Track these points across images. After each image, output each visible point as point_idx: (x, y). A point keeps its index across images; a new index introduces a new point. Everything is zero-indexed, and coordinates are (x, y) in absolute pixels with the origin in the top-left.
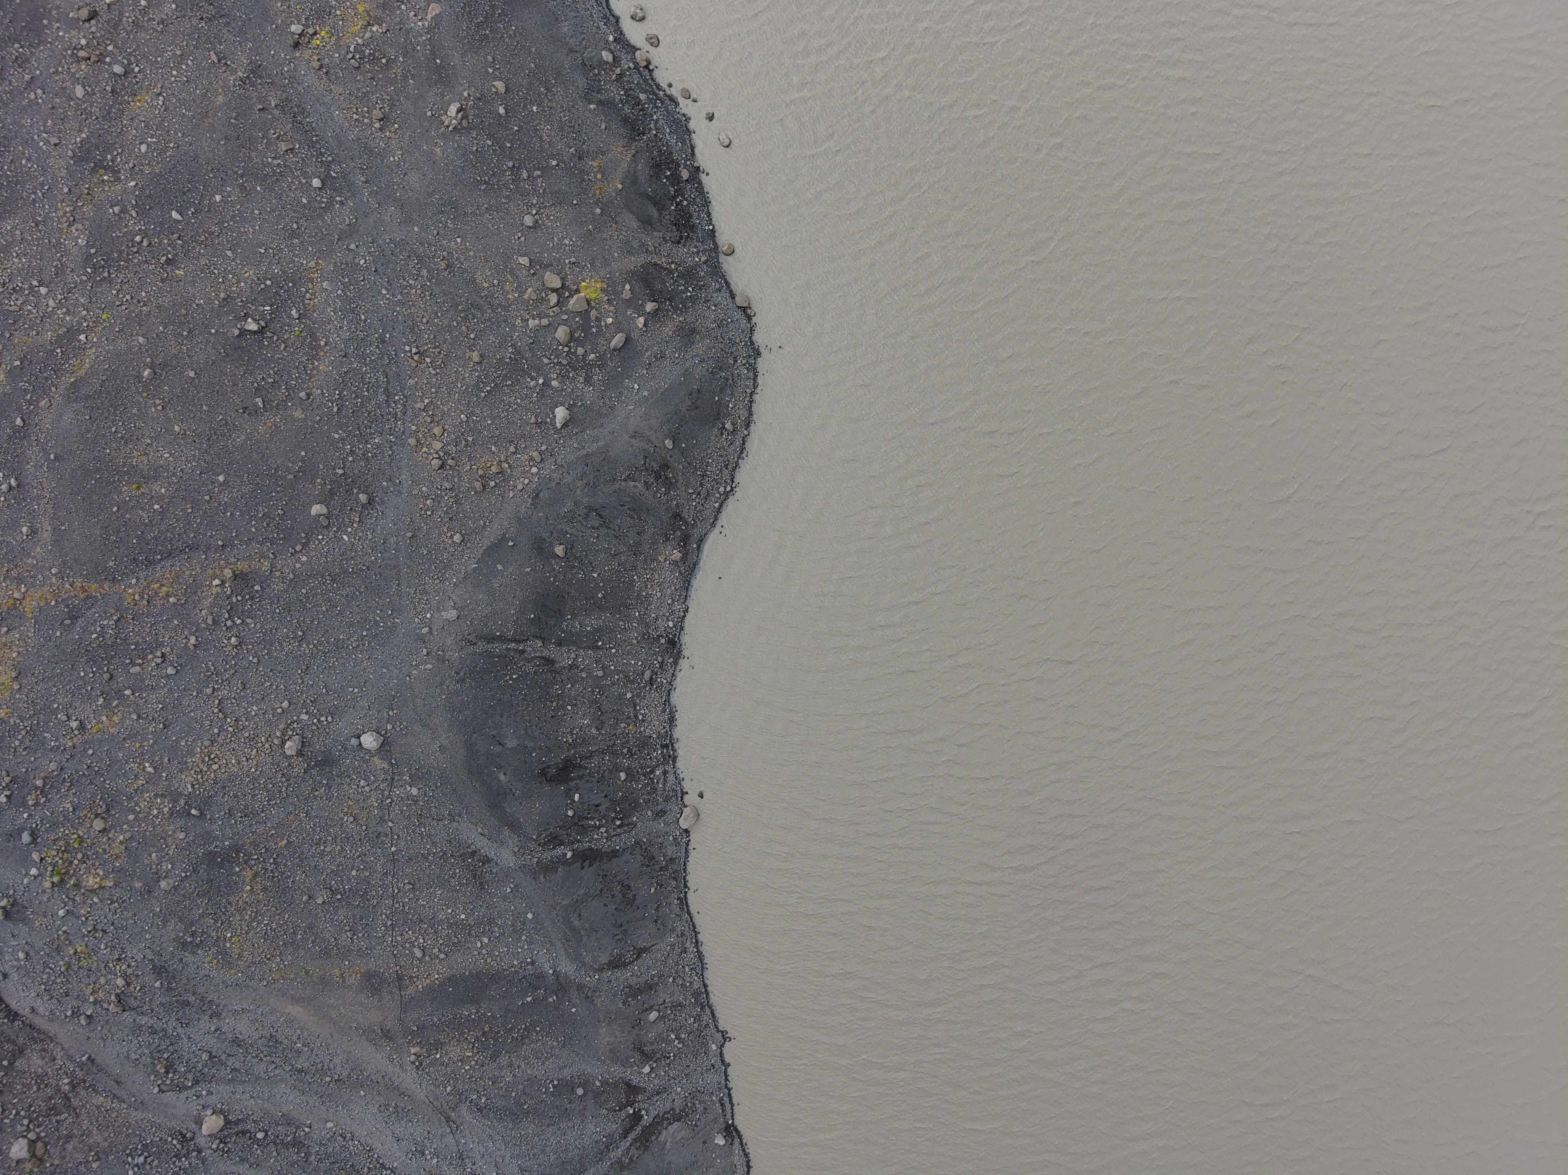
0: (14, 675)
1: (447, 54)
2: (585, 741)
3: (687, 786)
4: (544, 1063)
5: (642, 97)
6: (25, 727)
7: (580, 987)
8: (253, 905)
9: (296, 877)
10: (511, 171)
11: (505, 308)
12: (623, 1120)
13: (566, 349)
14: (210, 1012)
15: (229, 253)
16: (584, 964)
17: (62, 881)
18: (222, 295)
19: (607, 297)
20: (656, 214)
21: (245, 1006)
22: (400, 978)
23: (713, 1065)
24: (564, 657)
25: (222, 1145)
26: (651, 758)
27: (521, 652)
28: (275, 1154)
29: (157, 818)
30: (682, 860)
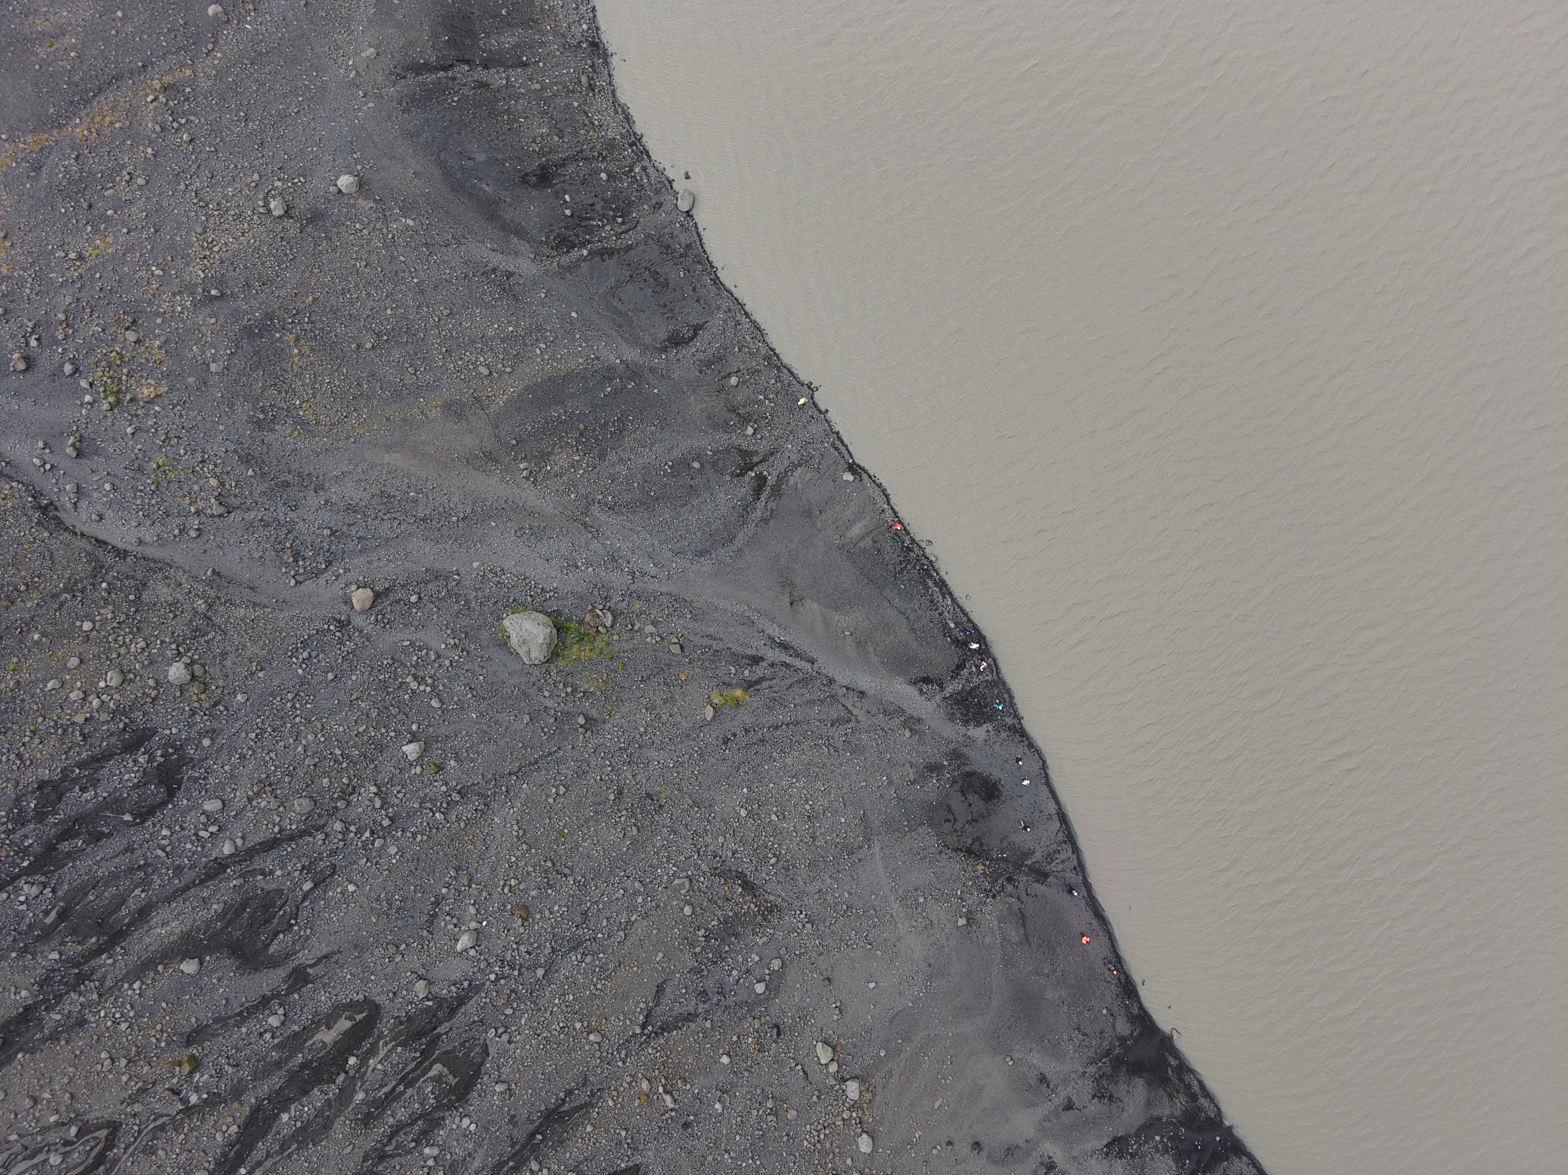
2: (550, 149)
4: (651, 449)
6: (30, 276)
7: (652, 370)
8: (309, 368)
9: (335, 331)
12: (751, 484)
14: (312, 487)
16: (647, 348)
17: (118, 402)
21: (345, 469)
22: (478, 400)
23: (811, 417)
25: (381, 617)
26: (624, 158)
27: (454, 79)
28: (435, 609)
29: (183, 313)
30: (698, 243)
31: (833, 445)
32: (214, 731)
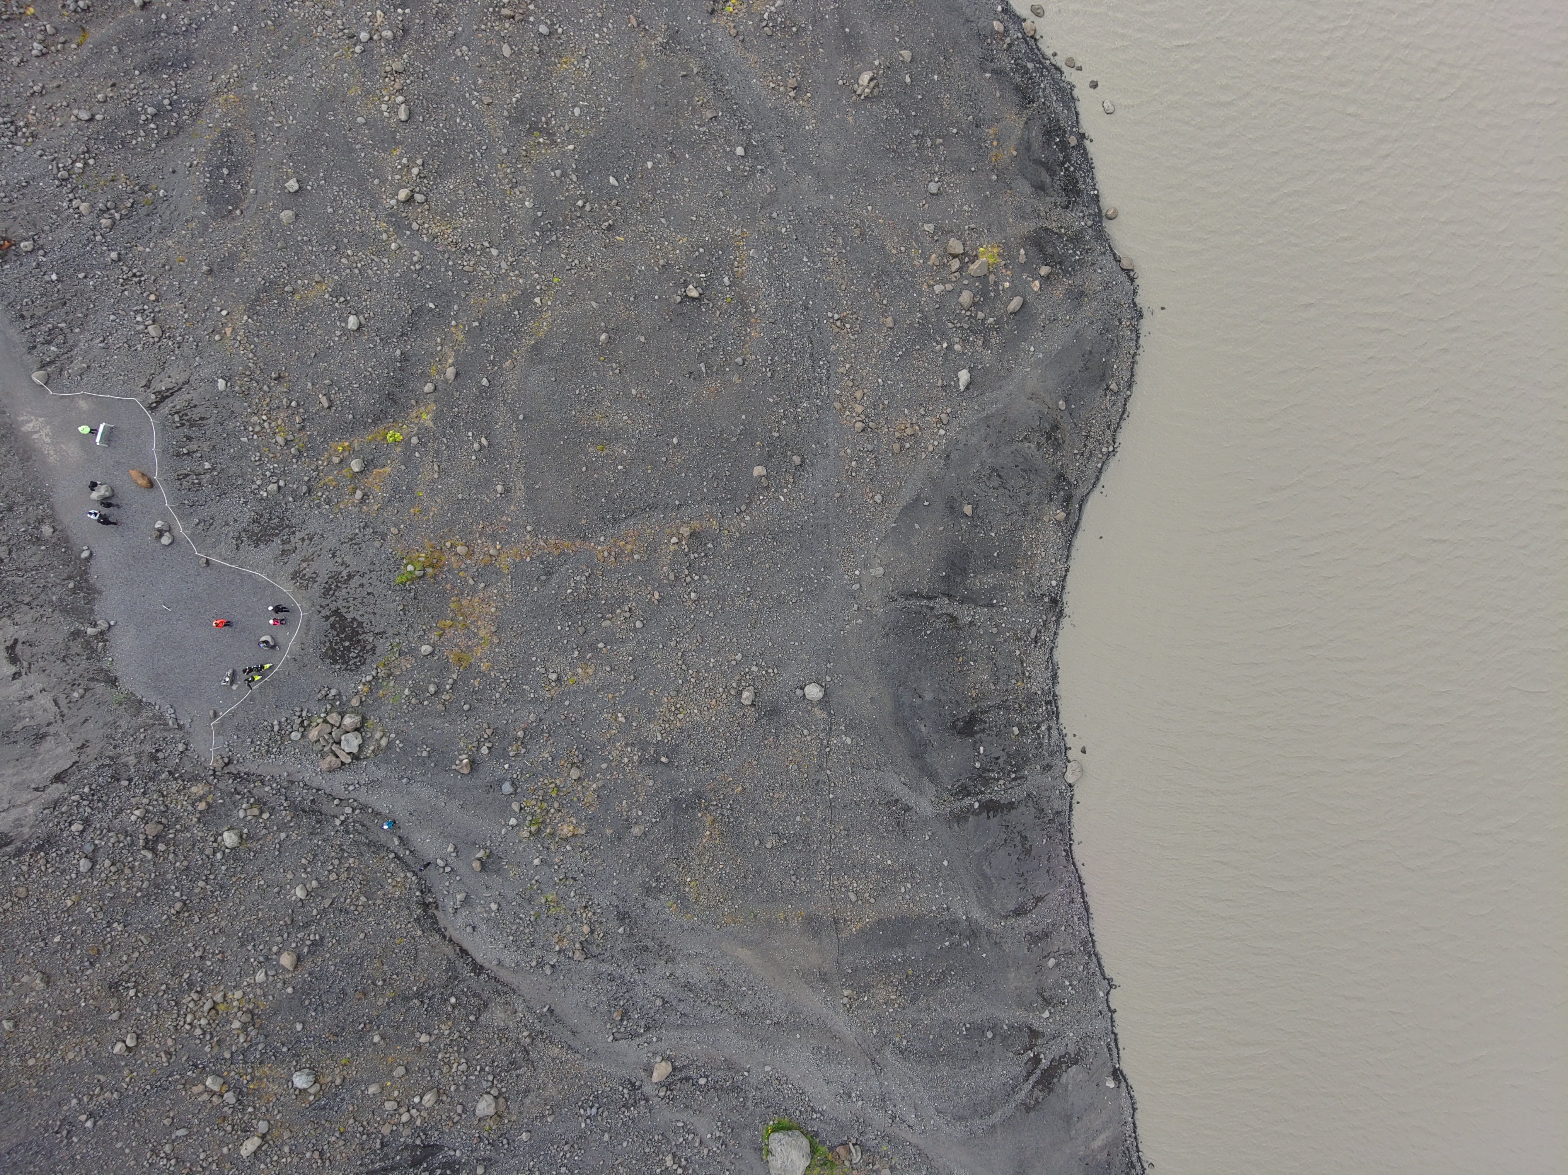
0: (493, 629)
1: (857, 23)
2: (983, 696)
3: (1070, 741)
4: (957, 1006)
5: (1030, 66)
6: (505, 680)
7: (989, 933)
8: (711, 850)
9: (747, 823)
10: (917, 139)
11: (913, 275)
12: (1026, 1063)
13: (968, 313)
14: (666, 957)
15: (663, 220)
16: (993, 911)
17: (539, 830)
18: (662, 262)
19: (1003, 262)
20: (1048, 180)
21: (699, 950)
22: (836, 921)
23: (1100, 1012)
24: (966, 615)
25: (669, 1092)
26: (1037, 714)
27: (932, 608)
28: (716, 1099)
29: (628, 766)
30: (1067, 813)
31: (1109, 1044)
32: (490, 1160)
